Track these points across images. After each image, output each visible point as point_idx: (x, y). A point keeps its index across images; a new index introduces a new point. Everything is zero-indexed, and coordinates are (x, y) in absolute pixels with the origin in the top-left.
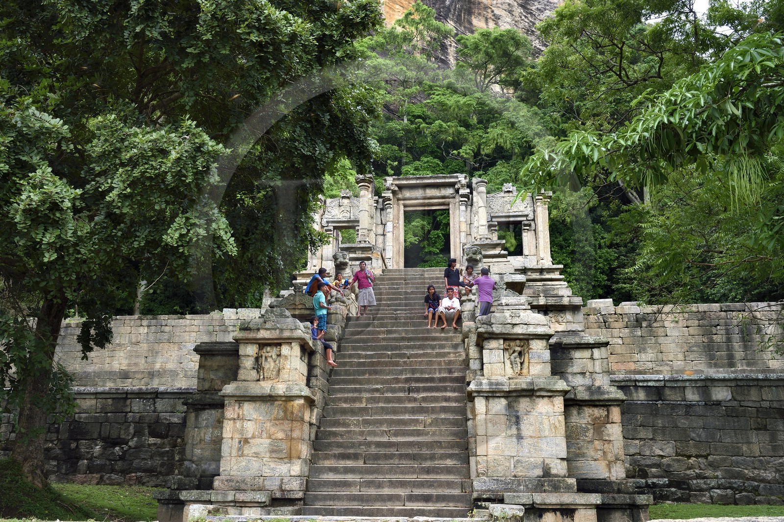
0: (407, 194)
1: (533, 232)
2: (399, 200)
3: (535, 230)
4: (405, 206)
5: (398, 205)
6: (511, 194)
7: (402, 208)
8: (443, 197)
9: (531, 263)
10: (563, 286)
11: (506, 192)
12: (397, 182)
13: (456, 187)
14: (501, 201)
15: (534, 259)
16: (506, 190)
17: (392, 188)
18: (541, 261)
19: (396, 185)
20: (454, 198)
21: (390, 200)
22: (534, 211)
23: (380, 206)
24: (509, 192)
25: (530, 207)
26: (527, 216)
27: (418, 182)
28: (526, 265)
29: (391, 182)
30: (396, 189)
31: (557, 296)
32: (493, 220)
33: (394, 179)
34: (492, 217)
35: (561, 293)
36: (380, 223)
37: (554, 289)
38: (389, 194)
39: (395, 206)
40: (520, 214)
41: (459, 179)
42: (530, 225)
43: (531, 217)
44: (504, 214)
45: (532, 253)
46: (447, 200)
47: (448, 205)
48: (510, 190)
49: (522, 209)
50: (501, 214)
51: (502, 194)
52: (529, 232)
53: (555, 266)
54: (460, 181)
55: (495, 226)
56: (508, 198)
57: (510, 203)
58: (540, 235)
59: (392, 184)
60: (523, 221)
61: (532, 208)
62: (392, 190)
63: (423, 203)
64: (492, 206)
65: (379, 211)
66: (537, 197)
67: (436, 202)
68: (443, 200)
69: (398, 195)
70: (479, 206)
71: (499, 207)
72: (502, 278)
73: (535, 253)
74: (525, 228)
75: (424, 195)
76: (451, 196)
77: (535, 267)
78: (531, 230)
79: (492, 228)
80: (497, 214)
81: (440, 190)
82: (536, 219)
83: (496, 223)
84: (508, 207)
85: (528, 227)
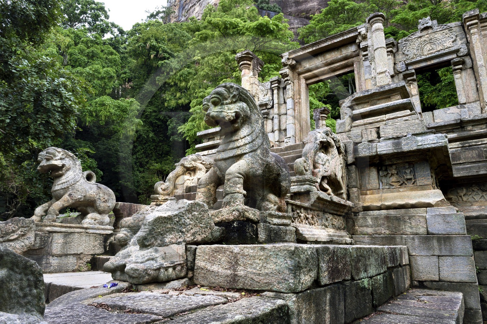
0: (306, 66)
1: (469, 71)
2: (299, 74)
3: (472, 68)
4: (307, 79)
5: (299, 79)
6: (430, 31)
7: (303, 82)
8: (346, 58)
9: (472, 113)
11: (422, 30)
12: (293, 56)
13: (357, 41)
14: (417, 43)
15: (477, 106)
16: (422, 27)
17: (289, 63)
19: (293, 59)
20: (358, 55)
21: (287, 76)
22: (468, 43)
23: (282, 86)
24: (427, 28)
25: (461, 39)
26: (457, 51)
27: (314, 49)
28: (463, 117)
29: (287, 56)
30: (294, 62)
32: (410, 68)
33: (290, 54)
34: (407, 65)
36: (283, 102)
38: (286, 70)
39: (296, 81)
40: (447, 51)
41: (359, 31)
42: (463, 63)
43: (464, 50)
44: (423, 57)
45: (472, 99)
46: (350, 60)
47: (352, 65)
48: (428, 25)
49: (448, 44)
50: (419, 58)
51: (419, 34)
52: (464, 73)
54: (360, 33)
55: (412, 75)
56: (426, 36)
57: (431, 42)
58: (480, 72)
59: (288, 59)
60: (453, 59)
61: (465, 40)
62: (289, 65)
63: (325, 70)
64: (406, 52)
65: (281, 91)
66: (468, 24)
67: (338, 66)
68: (346, 61)
69: (297, 69)
70: (375, 48)
71: (415, 51)
72: (398, 145)
73: (477, 99)
74: (457, 67)
75: (324, 62)
76: (354, 54)
77: (477, 118)
78: (466, 69)
79: (409, 79)
80: (413, 60)
81: (341, 52)
82: (472, 53)
83: (413, 71)
84: (428, 47)
85: (461, 66)
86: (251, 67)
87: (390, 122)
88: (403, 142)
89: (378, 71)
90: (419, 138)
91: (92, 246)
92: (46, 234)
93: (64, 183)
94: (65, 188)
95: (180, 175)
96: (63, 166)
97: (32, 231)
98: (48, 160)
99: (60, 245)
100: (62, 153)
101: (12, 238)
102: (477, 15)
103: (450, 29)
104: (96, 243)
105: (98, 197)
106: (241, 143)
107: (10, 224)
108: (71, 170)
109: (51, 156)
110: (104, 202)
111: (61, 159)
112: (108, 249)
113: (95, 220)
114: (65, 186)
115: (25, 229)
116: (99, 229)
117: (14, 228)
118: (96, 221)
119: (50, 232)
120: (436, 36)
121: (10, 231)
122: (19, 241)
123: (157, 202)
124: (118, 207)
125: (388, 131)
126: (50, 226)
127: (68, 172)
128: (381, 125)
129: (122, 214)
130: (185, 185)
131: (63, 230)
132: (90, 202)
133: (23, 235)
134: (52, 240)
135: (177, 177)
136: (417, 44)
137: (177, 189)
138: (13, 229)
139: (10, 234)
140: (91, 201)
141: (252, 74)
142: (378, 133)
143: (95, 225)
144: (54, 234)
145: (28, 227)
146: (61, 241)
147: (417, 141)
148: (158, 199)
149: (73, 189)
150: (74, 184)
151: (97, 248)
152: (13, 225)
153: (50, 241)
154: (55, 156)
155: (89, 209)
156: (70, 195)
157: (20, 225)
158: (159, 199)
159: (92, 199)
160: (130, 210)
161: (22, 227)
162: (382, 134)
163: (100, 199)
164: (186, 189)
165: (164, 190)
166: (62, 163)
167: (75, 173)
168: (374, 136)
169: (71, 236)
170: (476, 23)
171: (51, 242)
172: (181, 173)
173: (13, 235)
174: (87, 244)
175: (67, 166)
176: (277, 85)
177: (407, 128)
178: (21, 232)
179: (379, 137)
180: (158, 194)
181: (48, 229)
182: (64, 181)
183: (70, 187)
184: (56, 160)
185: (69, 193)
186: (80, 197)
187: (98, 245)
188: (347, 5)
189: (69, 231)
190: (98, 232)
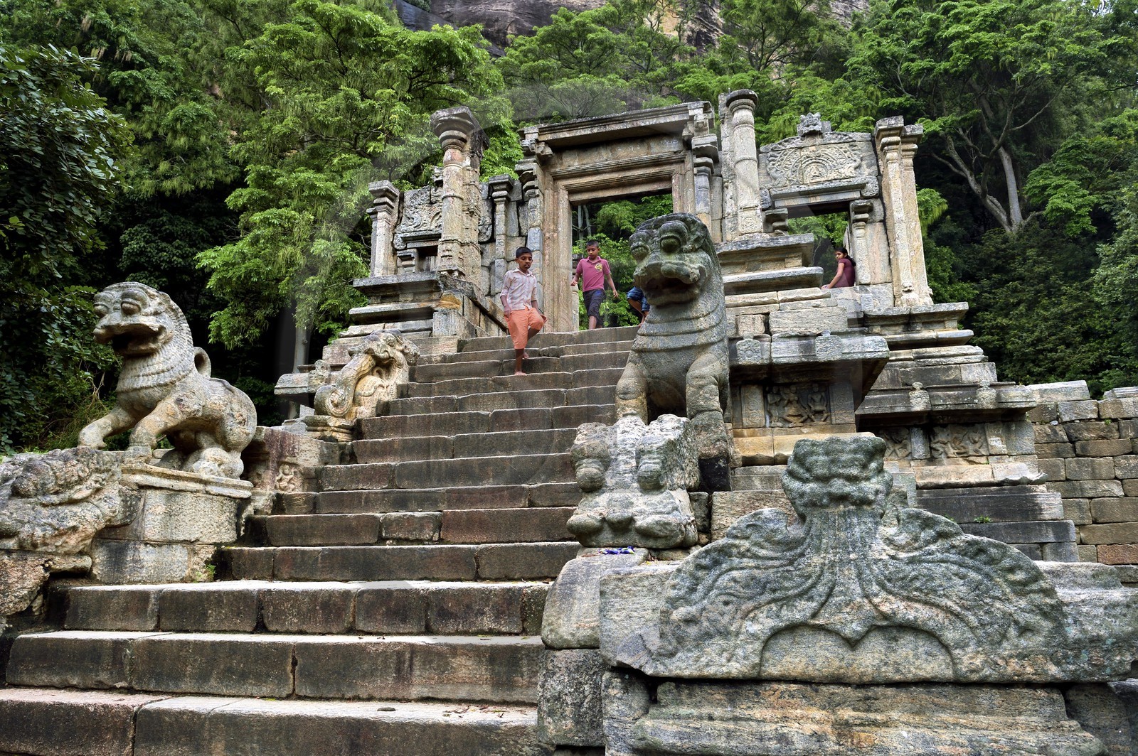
0: (572, 162)
1: (879, 227)
2: (557, 178)
3: (884, 221)
4: (572, 191)
5: (556, 190)
6: (818, 140)
7: (564, 197)
8: (657, 163)
9: (879, 304)
10: (973, 359)
11: (805, 136)
12: (549, 137)
13: (685, 133)
14: (794, 158)
15: (886, 290)
16: (806, 130)
17: (538, 151)
18: (905, 296)
19: (547, 143)
20: (682, 161)
21: (533, 177)
22: (879, 175)
23: (516, 196)
24: (813, 134)
25: (869, 166)
26: (861, 187)
27: (595, 130)
28: (866, 309)
29: (535, 136)
30: (549, 151)
31: (957, 385)
32: (778, 204)
33: (542, 131)
34: (774, 198)
35: (968, 376)
36: (516, 234)
37: (948, 367)
38: (532, 166)
39: (549, 192)
40: (844, 183)
41: (691, 113)
42: (870, 210)
43: (872, 188)
44: (803, 188)
45: (880, 278)
46: (666, 168)
47: (670, 179)
48: (817, 128)
49: (848, 170)
50: (795, 189)
51: (798, 142)
52: (869, 228)
53: (944, 307)
54: (692, 118)
55: (781, 217)
56: (812, 148)
57: (818, 160)
58: (898, 232)
59: (538, 142)
60: (853, 200)
61: (875, 168)
62: (539, 155)
63: (612, 180)
64: (773, 172)
65: (513, 207)
66: (884, 140)
67: (640, 177)
68: (657, 170)
69: (552, 166)
70: (738, 157)
71: (789, 173)
72: (808, 349)
73: (889, 279)
74: (860, 216)
75: (613, 162)
76: (675, 157)
77: (891, 313)
78: (874, 222)
79: (776, 224)
80: (785, 191)
81: (649, 147)
82: (885, 195)
83: (786, 211)
84: (812, 170)
85: (866, 216)
86: (468, 147)
87: (788, 306)
88: (819, 345)
89: (742, 203)
90: (845, 341)
91: (215, 525)
92: (133, 490)
93: (163, 371)
94: (166, 385)
95: (364, 376)
96: (162, 329)
97: (114, 481)
98: (128, 312)
99: (159, 517)
100: (158, 300)
101: (78, 496)
102: (900, 129)
103: (852, 143)
104: (223, 518)
105: (228, 411)
106: (702, 323)
107: (75, 462)
108: (172, 343)
109: (139, 303)
110: (240, 423)
111: (156, 314)
112: (242, 533)
113: (219, 465)
114: (168, 380)
115: (103, 476)
116: (228, 486)
117: (83, 471)
118: (222, 467)
119: (142, 487)
120: (828, 151)
121: (73, 479)
122: (91, 505)
123: (323, 431)
124: (261, 437)
125: (785, 322)
126: (141, 472)
127: (167, 347)
128: (772, 309)
129: (268, 453)
130: (376, 397)
131: (166, 483)
132: (210, 421)
133: (98, 491)
134: (144, 505)
135: (359, 379)
136: (793, 161)
137: (360, 405)
138: (81, 474)
139: (73, 487)
140: (213, 419)
141: (468, 162)
142: (767, 324)
143: (219, 475)
144: (149, 492)
145: (108, 471)
146: (161, 509)
147: (840, 347)
148: (326, 425)
149: (183, 389)
150: (184, 377)
151: (223, 530)
152: (80, 465)
153: (141, 507)
154: (144, 304)
155: (204, 439)
156: (179, 401)
157: (92, 466)
158: (330, 424)
159: (216, 414)
160: (281, 446)
161: (98, 471)
162: (773, 327)
163: (233, 416)
164: (377, 407)
165: (336, 406)
166: (158, 325)
167: (182, 351)
168: (760, 329)
169: (179, 499)
170: (897, 143)
171: (143, 510)
172: (366, 368)
173: (80, 490)
174: (207, 519)
175: (168, 331)
176: (505, 193)
177: (819, 320)
178: (96, 482)
179: (768, 331)
180: (326, 414)
181: (139, 478)
182: (161, 367)
183: (177, 383)
184: (147, 315)
185: (175, 396)
186: (196, 407)
187: (226, 523)
188: (591, 31)
189: (176, 488)
190: (227, 492)
